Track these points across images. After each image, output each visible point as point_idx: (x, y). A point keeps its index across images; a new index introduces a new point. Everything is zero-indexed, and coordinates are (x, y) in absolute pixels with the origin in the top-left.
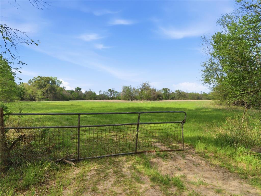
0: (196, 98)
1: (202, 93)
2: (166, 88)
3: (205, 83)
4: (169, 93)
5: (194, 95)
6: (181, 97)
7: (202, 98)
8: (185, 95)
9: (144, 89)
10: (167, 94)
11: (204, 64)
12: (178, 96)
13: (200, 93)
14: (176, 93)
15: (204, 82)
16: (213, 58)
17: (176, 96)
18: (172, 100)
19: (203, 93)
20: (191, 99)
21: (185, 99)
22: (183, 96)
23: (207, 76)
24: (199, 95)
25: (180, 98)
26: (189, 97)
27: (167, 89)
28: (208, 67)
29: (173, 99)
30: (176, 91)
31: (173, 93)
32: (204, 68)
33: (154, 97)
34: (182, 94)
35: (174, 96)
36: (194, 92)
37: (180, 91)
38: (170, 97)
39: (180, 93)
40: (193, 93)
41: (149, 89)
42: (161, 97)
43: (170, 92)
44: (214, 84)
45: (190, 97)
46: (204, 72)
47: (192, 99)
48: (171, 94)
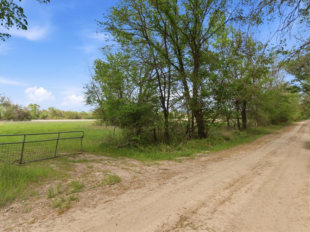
0: (74, 118)
1: (81, 112)
2: (34, 105)
3: (88, 104)
4: (39, 110)
5: (72, 114)
6: (55, 116)
7: (82, 118)
8: (61, 114)
9: (2, 104)
10: (36, 112)
11: (86, 86)
12: (51, 115)
13: (79, 112)
14: (49, 111)
15: (86, 103)
16: (94, 82)
17: (49, 114)
18: (43, 119)
19: (83, 111)
20: (68, 119)
21: (61, 119)
22: (58, 115)
23: (89, 98)
24: (77, 114)
25: (54, 118)
26: (66, 116)
27: (36, 105)
28: (90, 89)
29: (45, 119)
30: (49, 109)
31: (44, 110)
32: (86, 90)
33: (20, 116)
34: (57, 113)
35: (46, 115)
36: (72, 111)
37: (55, 109)
38: (41, 116)
39: (55, 112)
40: (70, 112)
41: (9, 105)
42: (29, 117)
43: (41, 109)
44: (95, 106)
45: (68, 116)
46: (86, 93)
47: (70, 119)
48: (42, 112)
